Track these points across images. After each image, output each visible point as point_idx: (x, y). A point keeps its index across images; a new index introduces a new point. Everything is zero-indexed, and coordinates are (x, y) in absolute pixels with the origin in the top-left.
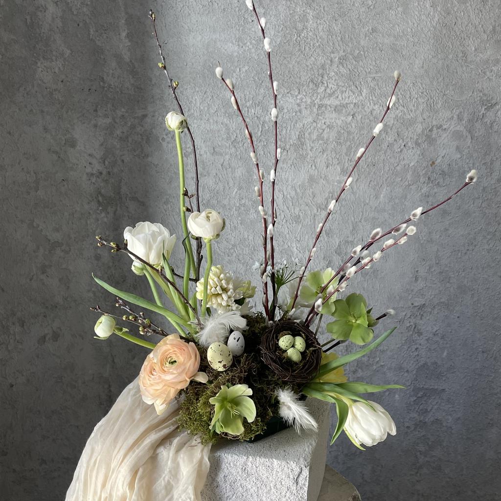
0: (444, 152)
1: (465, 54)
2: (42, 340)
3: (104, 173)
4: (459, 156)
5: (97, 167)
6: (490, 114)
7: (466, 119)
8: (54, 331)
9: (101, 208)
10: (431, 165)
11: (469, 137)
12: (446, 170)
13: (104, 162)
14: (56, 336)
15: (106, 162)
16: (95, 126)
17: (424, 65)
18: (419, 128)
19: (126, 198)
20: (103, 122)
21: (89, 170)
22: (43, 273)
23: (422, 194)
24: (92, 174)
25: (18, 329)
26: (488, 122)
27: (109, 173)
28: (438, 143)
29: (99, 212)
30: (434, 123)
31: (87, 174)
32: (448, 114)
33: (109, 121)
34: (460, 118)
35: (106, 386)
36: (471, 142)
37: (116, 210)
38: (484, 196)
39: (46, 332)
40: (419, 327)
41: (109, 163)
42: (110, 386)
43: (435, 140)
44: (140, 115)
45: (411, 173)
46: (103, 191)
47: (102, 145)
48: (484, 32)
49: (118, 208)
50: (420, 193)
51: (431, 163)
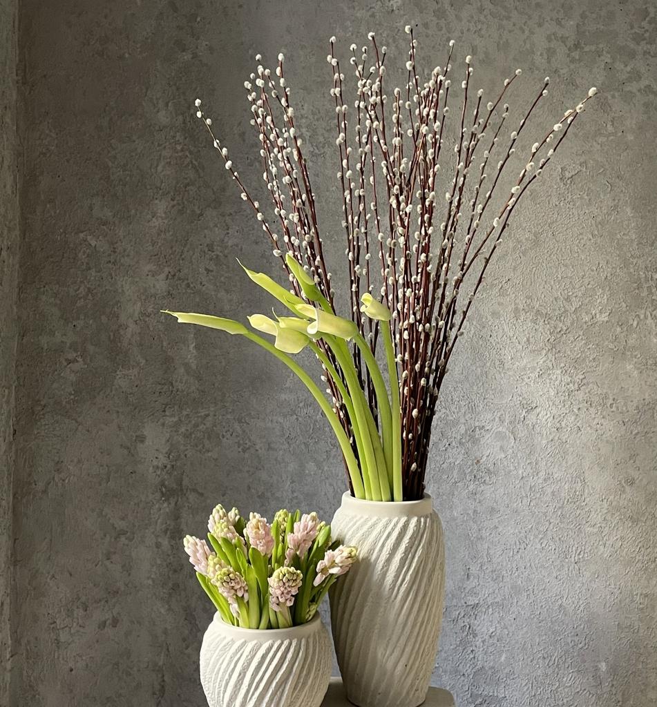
0: (488, 452)
1: (502, 363)
2: (103, 625)
3: (169, 466)
4: (503, 456)
5: (163, 460)
6: (532, 418)
7: (507, 421)
8: (113, 617)
9: (163, 499)
10: (476, 464)
11: (513, 437)
12: (492, 468)
13: (169, 457)
14: (115, 622)
15: (171, 457)
16: (163, 425)
17: (464, 372)
18: (462, 429)
19: (187, 490)
20: (171, 420)
21: (155, 463)
22: (108, 559)
23: (469, 492)
24: (158, 467)
25: (81, 612)
26: (530, 425)
27: (173, 466)
28: (482, 443)
29: (161, 502)
30: (477, 424)
31: (153, 467)
32: (489, 416)
33: (175, 419)
34: (502, 421)
35: (160, 676)
36: (515, 442)
37: (178, 501)
38: (532, 494)
39: (107, 617)
40: (474, 628)
41: (173, 457)
42: (163, 676)
43: (478, 440)
44: (203, 414)
45: (457, 471)
46: (166, 483)
47: (168, 441)
48: (519, 343)
49: (180, 499)
50: (467, 491)
51: (476, 461)
